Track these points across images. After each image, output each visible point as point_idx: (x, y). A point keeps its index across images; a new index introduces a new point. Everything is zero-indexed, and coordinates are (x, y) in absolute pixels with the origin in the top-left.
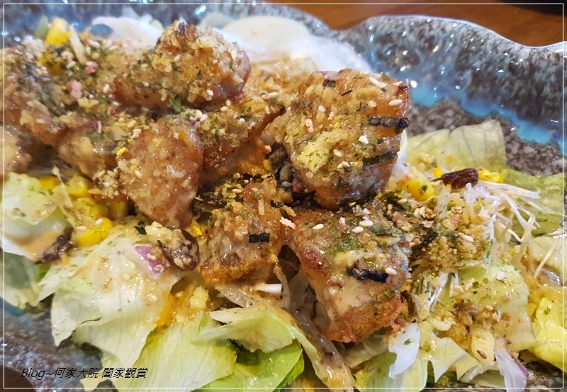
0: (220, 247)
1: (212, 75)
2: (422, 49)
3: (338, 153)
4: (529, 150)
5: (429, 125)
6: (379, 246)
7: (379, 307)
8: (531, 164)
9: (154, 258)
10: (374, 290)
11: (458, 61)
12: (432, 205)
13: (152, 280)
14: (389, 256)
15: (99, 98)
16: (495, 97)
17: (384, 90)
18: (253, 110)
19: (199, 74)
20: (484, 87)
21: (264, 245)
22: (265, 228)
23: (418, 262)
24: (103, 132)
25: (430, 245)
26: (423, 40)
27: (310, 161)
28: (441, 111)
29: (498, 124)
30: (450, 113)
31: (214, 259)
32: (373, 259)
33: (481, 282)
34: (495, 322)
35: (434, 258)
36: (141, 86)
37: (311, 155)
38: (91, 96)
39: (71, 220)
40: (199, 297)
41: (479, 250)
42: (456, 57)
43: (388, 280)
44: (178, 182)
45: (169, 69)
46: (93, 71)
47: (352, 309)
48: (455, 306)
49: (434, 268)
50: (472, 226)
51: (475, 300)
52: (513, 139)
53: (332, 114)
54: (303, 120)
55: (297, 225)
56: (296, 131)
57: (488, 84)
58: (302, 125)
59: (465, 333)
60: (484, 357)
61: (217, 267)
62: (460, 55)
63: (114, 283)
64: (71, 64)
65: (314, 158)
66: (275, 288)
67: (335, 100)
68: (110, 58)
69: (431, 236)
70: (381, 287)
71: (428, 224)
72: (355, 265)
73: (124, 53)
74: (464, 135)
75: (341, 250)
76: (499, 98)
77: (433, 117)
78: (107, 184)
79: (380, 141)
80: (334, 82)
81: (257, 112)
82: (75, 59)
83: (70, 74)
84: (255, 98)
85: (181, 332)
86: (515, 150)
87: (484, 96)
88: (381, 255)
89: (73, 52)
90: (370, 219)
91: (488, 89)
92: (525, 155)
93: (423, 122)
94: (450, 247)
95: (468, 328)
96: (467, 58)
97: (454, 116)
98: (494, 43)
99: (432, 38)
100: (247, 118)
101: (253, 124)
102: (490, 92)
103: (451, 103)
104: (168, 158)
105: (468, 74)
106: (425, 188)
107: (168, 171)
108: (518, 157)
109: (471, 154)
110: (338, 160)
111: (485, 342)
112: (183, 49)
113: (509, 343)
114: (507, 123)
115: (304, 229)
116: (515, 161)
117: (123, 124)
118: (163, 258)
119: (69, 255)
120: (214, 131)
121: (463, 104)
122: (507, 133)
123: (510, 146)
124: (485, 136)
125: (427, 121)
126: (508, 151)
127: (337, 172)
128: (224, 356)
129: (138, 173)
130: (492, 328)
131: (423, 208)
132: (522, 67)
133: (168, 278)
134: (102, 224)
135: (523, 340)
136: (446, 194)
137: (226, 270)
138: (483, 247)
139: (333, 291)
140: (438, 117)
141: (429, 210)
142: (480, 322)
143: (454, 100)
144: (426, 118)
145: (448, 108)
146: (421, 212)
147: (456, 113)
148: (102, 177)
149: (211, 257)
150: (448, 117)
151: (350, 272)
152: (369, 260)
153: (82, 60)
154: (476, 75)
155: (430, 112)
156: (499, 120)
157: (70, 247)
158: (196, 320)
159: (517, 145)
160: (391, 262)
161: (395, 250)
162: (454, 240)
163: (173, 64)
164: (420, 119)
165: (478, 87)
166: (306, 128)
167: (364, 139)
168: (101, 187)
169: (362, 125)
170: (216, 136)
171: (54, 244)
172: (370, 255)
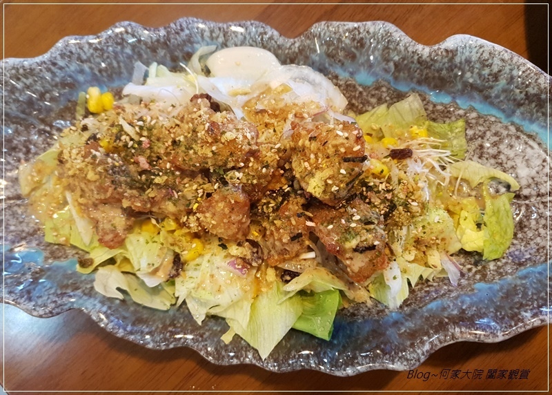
0: (274, 246)
1: (239, 153)
2: (356, 48)
3: (330, 182)
4: (439, 107)
5: (371, 98)
6: (367, 231)
7: (375, 261)
8: (442, 115)
9: (240, 267)
10: (370, 254)
11: (382, 55)
12: (389, 180)
13: (244, 279)
14: (374, 235)
15: (166, 173)
16: (412, 79)
17: (347, 138)
18: (269, 162)
19: (231, 154)
20: (404, 73)
21: (300, 239)
22: (298, 230)
23: (389, 221)
24: (179, 197)
25: (394, 213)
26: (356, 42)
27: (315, 192)
28: (378, 88)
29: (417, 95)
30: (384, 89)
31: (273, 252)
32: (366, 240)
33: (426, 225)
34: (438, 244)
35: (397, 220)
36: (195, 166)
37: (314, 188)
38: (161, 174)
39: (177, 250)
40: (271, 275)
41: (422, 209)
42: (381, 52)
43: (376, 248)
44: (240, 222)
45: (210, 155)
46: (149, 146)
47: (361, 268)
48: (415, 242)
49: (398, 225)
50: (415, 192)
51: (426, 237)
52: (428, 102)
53: (320, 160)
54: (302, 163)
55: (316, 224)
56: (300, 170)
57: (406, 72)
58: (303, 167)
59: (423, 255)
60: (436, 267)
61: (276, 257)
62: (383, 51)
63: (223, 288)
64: (131, 143)
65: (317, 189)
66: (312, 255)
67: (319, 149)
68: (155, 131)
69: (393, 207)
70: (373, 251)
71: (389, 196)
72: (357, 246)
73: (163, 125)
74: (396, 109)
75: (347, 240)
76: (415, 80)
77: (373, 93)
78: (192, 225)
79: (353, 170)
80: (315, 137)
81: (272, 162)
82: (132, 139)
83: (133, 151)
84: (269, 154)
85: (267, 297)
86: (431, 108)
87: (405, 79)
88: (370, 236)
89: (128, 135)
90: (358, 214)
91: (407, 75)
92: (437, 111)
93: (367, 96)
94: (405, 212)
95: (424, 252)
96: (388, 53)
97: (387, 91)
98: (405, 46)
99: (362, 39)
100: (267, 167)
101: (272, 170)
102: (408, 76)
103: (383, 83)
104: (230, 212)
105: (391, 64)
106: (382, 172)
107: (232, 218)
108: (433, 112)
109: (404, 120)
110: (331, 186)
111: (435, 258)
112: (216, 141)
113: (447, 252)
114: (423, 94)
115: (321, 227)
116: (432, 115)
117: (190, 189)
118: (245, 264)
119: (184, 271)
120: (250, 182)
121: (392, 84)
122: (424, 100)
123: (426, 106)
124: (410, 106)
125: (370, 95)
126: (426, 109)
127: (332, 192)
128: (296, 303)
129: (213, 222)
130: (437, 248)
131: (384, 184)
132: (426, 61)
133: (251, 273)
134: (196, 246)
135: (455, 247)
136: (395, 171)
137: (282, 257)
138: (424, 206)
139: (348, 262)
140: (377, 92)
141: (388, 185)
142: (430, 247)
143: (385, 81)
144: (369, 93)
145: (382, 86)
146: (382, 187)
147: (389, 89)
148: (187, 221)
149: (270, 251)
150: (383, 92)
151: (356, 250)
152: (364, 241)
153: (136, 138)
154: (396, 65)
155: (370, 89)
156: (417, 92)
157: (183, 264)
158: (274, 288)
159: (432, 106)
160: (376, 238)
161: (376, 230)
162: (406, 206)
163: (212, 151)
164: (365, 94)
165: (400, 73)
166: (306, 168)
167: (343, 171)
168: (189, 227)
169: (340, 163)
170: (252, 184)
171: (173, 268)
172: (363, 238)
